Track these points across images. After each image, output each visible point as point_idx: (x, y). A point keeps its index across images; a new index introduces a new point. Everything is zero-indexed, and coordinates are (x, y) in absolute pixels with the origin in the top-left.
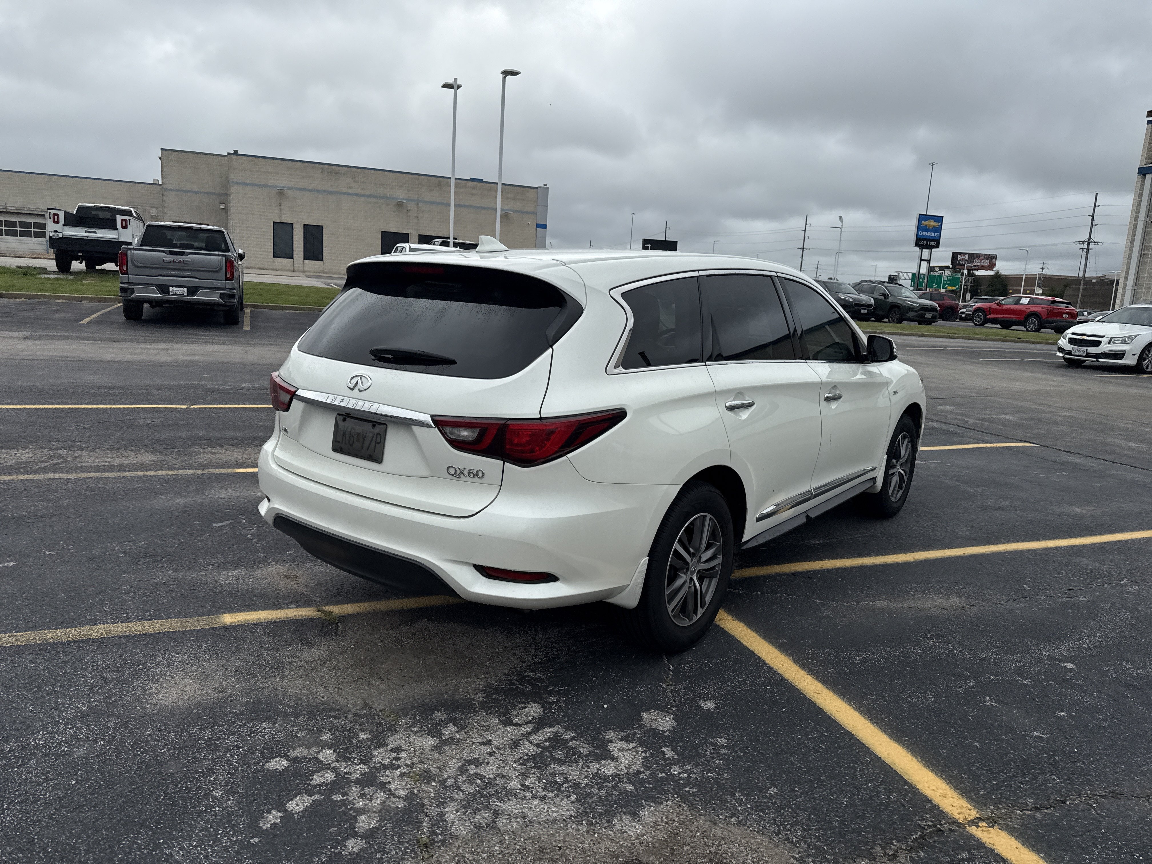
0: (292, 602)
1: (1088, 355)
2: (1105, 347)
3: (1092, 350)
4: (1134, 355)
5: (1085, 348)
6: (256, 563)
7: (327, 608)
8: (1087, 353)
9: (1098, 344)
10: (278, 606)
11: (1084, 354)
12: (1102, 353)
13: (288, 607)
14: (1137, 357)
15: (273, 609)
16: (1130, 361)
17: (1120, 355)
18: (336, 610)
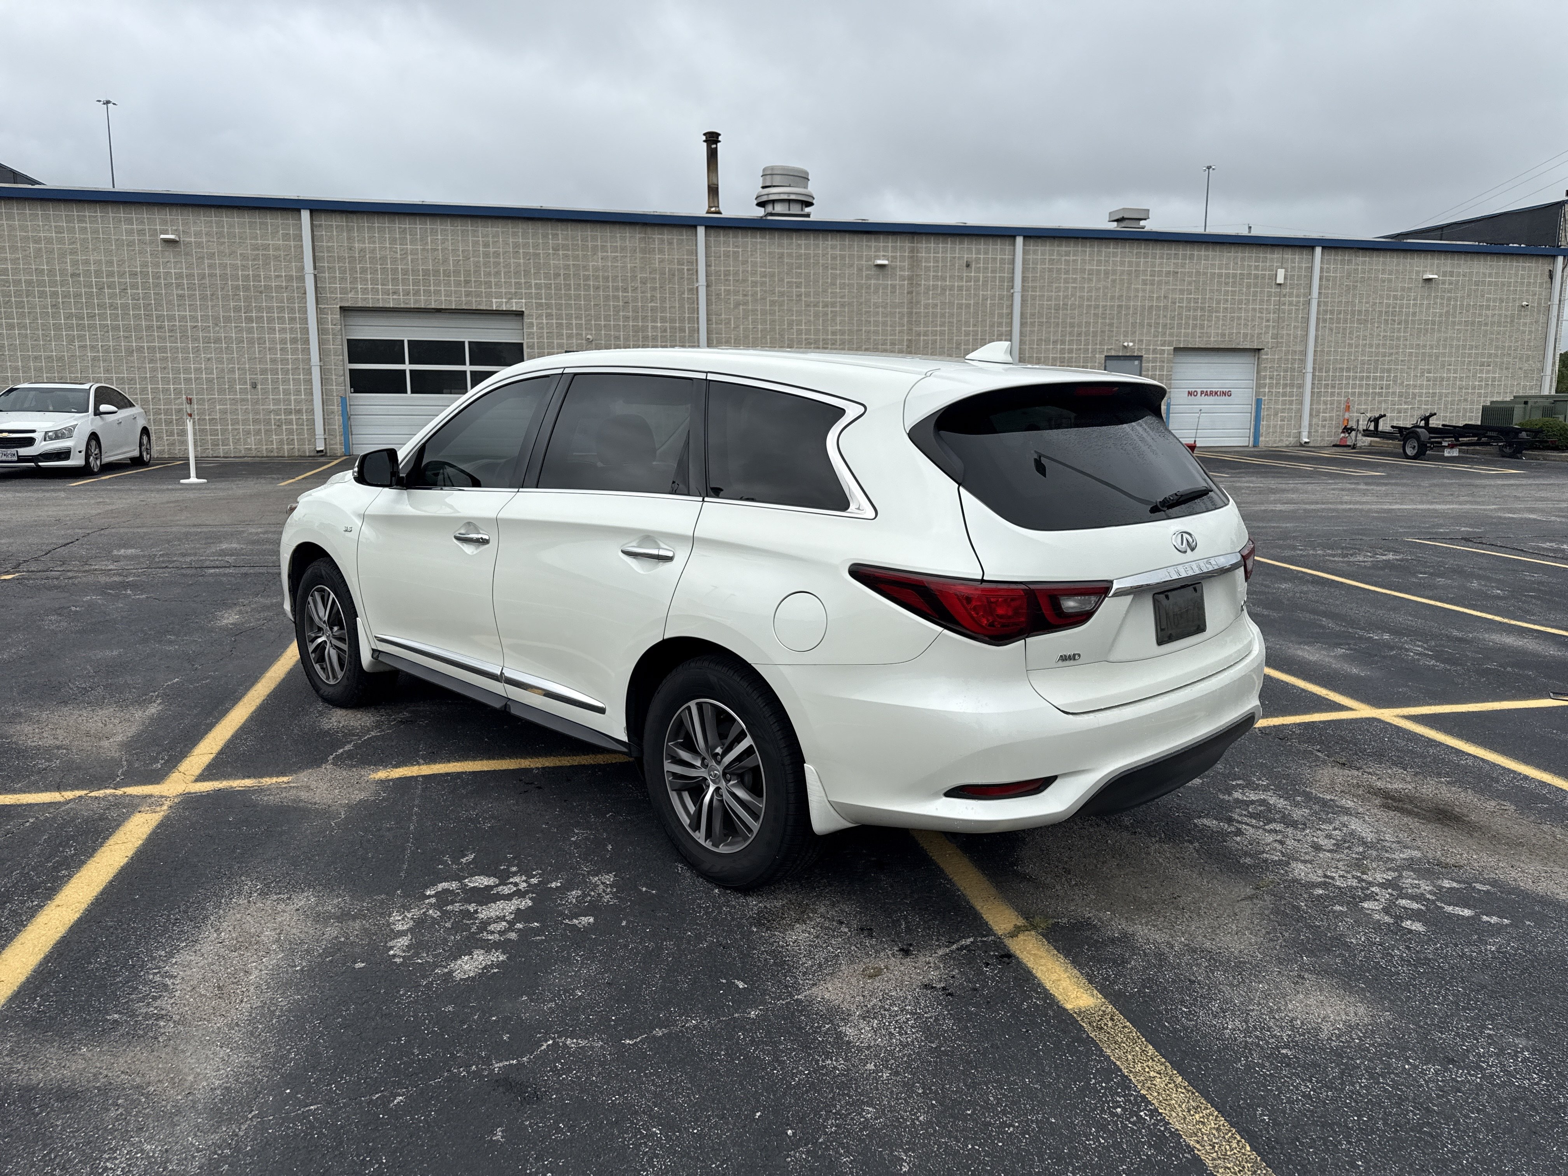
1: (21, 459)
2: (40, 447)
3: (24, 451)
4: (80, 452)
5: (14, 451)
8: (18, 456)
9: (30, 442)
11: (15, 458)
12: (40, 455)
14: (83, 453)
16: (76, 461)
17: (65, 454)
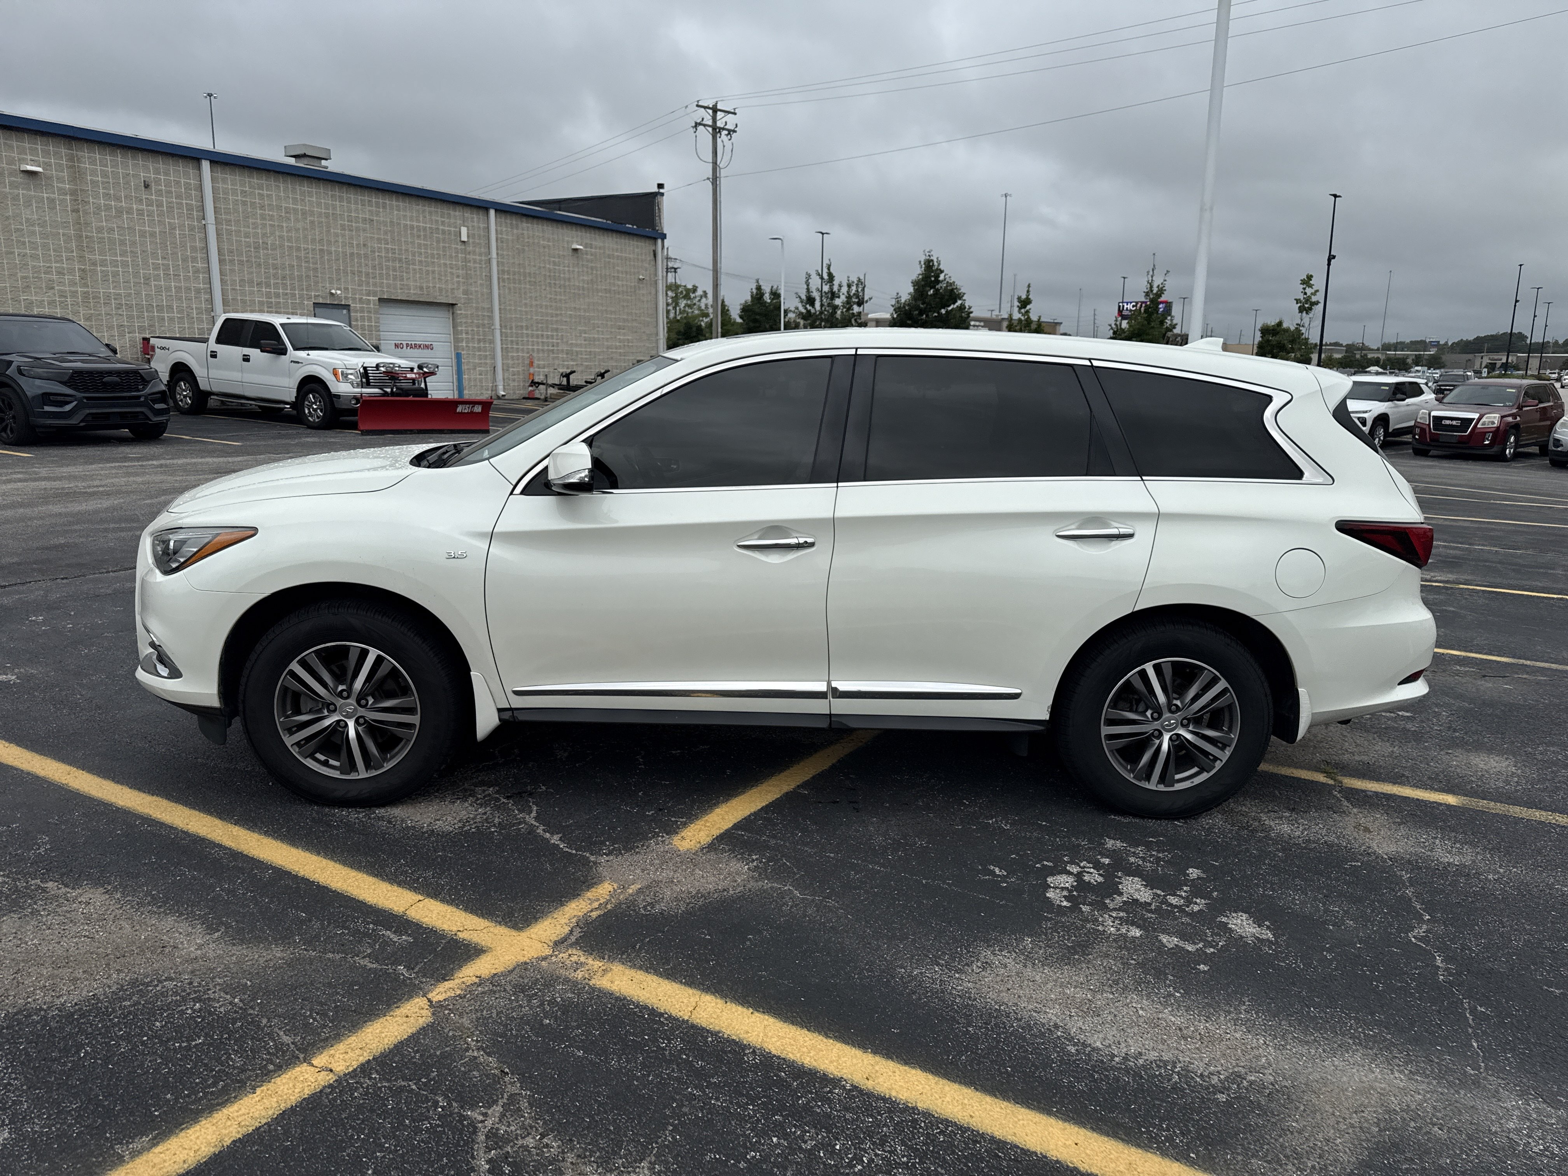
0: (1371, 797)
6: (1413, 864)
7: (1331, 782)
10: (1389, 797)
13: (1376, 793)
15: (1395, 795)
18: (1321, 778)
